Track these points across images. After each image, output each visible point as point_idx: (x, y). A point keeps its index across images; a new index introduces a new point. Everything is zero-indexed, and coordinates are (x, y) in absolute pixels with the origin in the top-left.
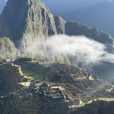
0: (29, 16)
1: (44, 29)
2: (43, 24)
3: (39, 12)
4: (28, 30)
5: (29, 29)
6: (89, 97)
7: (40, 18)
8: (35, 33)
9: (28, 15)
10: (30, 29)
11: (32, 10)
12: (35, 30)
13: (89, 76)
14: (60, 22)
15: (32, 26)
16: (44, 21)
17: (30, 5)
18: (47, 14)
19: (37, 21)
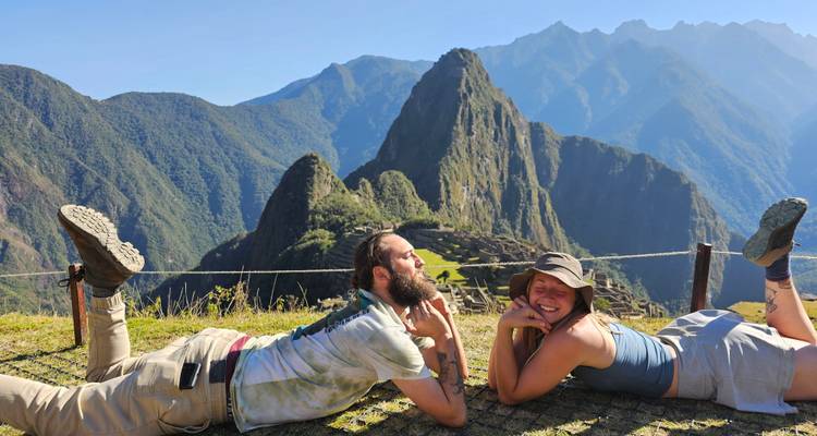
0: (459, 122)
1: (499, 153)
2: (496, 139)
3: (487, 112)
4: (454, 154)
5: (458, 153)
7: (488, 127)
8: (472, 163)
9: (459, 117)
10: (461, 154)
11: (470, 106)
12: (474, 157)
14: (543, 136)
15: (466, 146)
16: (500, 135)
17: (465, 95)
18: (507, 116)
19: (479, 133)
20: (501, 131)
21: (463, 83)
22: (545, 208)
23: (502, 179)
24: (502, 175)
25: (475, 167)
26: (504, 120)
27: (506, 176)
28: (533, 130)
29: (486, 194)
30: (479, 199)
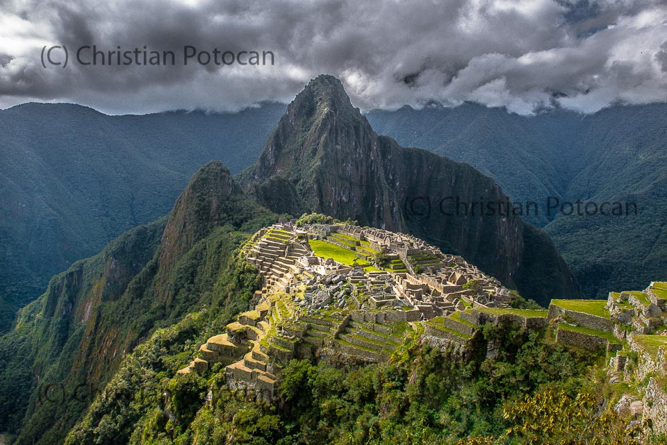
2: (356, 150)
3: (349, 127)
6: (451, 305)
7: (350, 139)
12: (340, 164)
13: (448, 260)
16: (359, 146)
19: (344, 144)
20: (359, 143)
22: (393, 203)
23: (361, 181)
24: (361, 178)
25: (340, 171)
26: (362, 134)
27: (364, 180)
28: (381, 143)
29: (349, 193)
30: (344, 198)
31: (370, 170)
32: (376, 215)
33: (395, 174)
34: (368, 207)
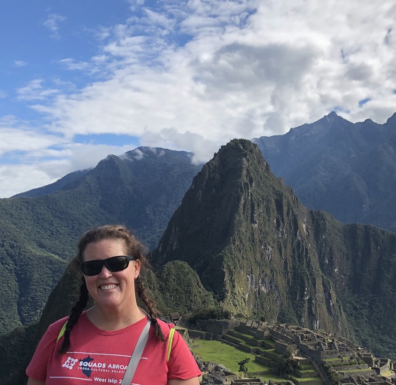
0: (241, 212)
2: (278, 228)
3: (269, 201)
4: (238, 242)
5: (241, 242)
7: (270, 216)
9: (241, 207)
10: (244, 241)
11: (252, 195)
12: (257, 246)
14: (324, 224)
15: (249, 234)
16: (281, 223)
17: (246, 184)
18: (289, 205)
19: (262, 222)
20: (283, 220)
21: (244, 172)
22: (330, 295)
23: (286, 268)
24: (286, 263)
25: (258, 255)
26: (285, 209)
27: (290, 265)
28: (313, 219)
29: (270, 282)
30: (263, 288)
31: (296, 253)
32: (306, 309)
33: (332, 258)
34: (295, 299)
